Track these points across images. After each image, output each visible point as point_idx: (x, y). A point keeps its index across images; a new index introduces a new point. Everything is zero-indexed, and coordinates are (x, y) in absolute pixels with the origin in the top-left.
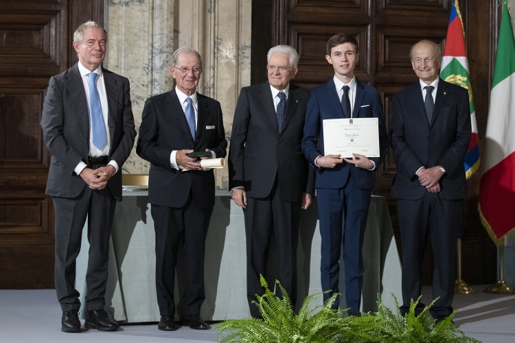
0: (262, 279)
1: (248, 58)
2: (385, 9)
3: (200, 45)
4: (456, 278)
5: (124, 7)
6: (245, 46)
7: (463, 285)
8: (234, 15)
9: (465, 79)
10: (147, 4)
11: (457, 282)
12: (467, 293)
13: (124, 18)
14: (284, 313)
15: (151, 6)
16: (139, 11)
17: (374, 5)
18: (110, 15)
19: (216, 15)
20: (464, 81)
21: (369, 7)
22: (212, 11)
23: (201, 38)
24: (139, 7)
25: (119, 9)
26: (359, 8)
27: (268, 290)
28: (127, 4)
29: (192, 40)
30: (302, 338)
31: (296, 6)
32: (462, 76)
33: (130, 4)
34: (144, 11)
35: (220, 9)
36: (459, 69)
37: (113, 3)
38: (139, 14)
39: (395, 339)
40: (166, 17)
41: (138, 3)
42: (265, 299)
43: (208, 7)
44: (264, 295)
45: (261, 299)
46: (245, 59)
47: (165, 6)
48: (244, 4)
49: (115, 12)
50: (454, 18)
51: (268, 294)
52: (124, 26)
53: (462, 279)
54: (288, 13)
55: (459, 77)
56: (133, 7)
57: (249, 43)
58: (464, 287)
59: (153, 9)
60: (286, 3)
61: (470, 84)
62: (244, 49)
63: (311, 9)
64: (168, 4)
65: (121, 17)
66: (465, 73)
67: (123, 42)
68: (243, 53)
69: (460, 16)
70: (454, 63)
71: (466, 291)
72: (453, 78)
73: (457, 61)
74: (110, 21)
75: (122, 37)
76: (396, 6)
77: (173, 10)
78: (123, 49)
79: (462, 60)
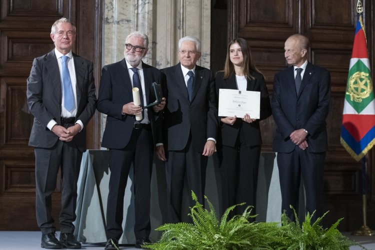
0: (193, 194)
1: (208, 62)
2: (312, 28)
3: (172, 52)
4: (362, 224)
5: (116, 25)
6: (206, 54)
7: (367, 229)
8: (198, 31)
9: (368, 75)
10: (133, 23)
11: (363, 227)
12: (370, 235)
13: (116, 33)
14: (210, 221)
15: (136, 23)
16: (127, 28)
17: (303, 25)
18: (106, 30)
19: (184, 31)
20: (366, 77)
21: (299, 27)
22: (181, 27)
23: (172, 47)
24: (127, 25)
25: (112, 26)
26: (292, 27)
27: (197, 203)
28: (118, 23)
29: (166, 49)
30: (222, 237)
31: (245, 26)
32: (365, 72)
33: (120, 22)
34: (130, 28)
35: (187, 27)
36: (363, 68)
37: (108, 22)
38: (127, 30)
39: (294, 241)
40: (147, 32)
41: (127, 22)
42: (195, 209)
43: (178, 25)
44: (195, 207)
45: (192, 210)
46: (206, 64)
47: (146, 24)
48: (205, 23)
49: (109, 28)
50: (358, 30)
51: (198, 205)
52: (116, 39)
53: (367, 225)
54: (238, 32)
55: (363, 73)
56: (122, 25)
57: (209, 52)
58: (368, 230)
59: (137, 26)
60: (237, 24)
61: (371, 79)
62: (205, 56)
63: (256, 29)
64: (148, 22)
65: (114, 32)
66: (367, 70)
67: (116, 51)
68: (205, 59)
69: (363, 29)
70: (359, 63)
71: (369, 233)
72: (359, 74)
73: (361, 61)
74: (106, 36)
75: (114, 47)
76: (319, 27)
77: (151, 27)
78: (115, 56)
79: (365, 61)
